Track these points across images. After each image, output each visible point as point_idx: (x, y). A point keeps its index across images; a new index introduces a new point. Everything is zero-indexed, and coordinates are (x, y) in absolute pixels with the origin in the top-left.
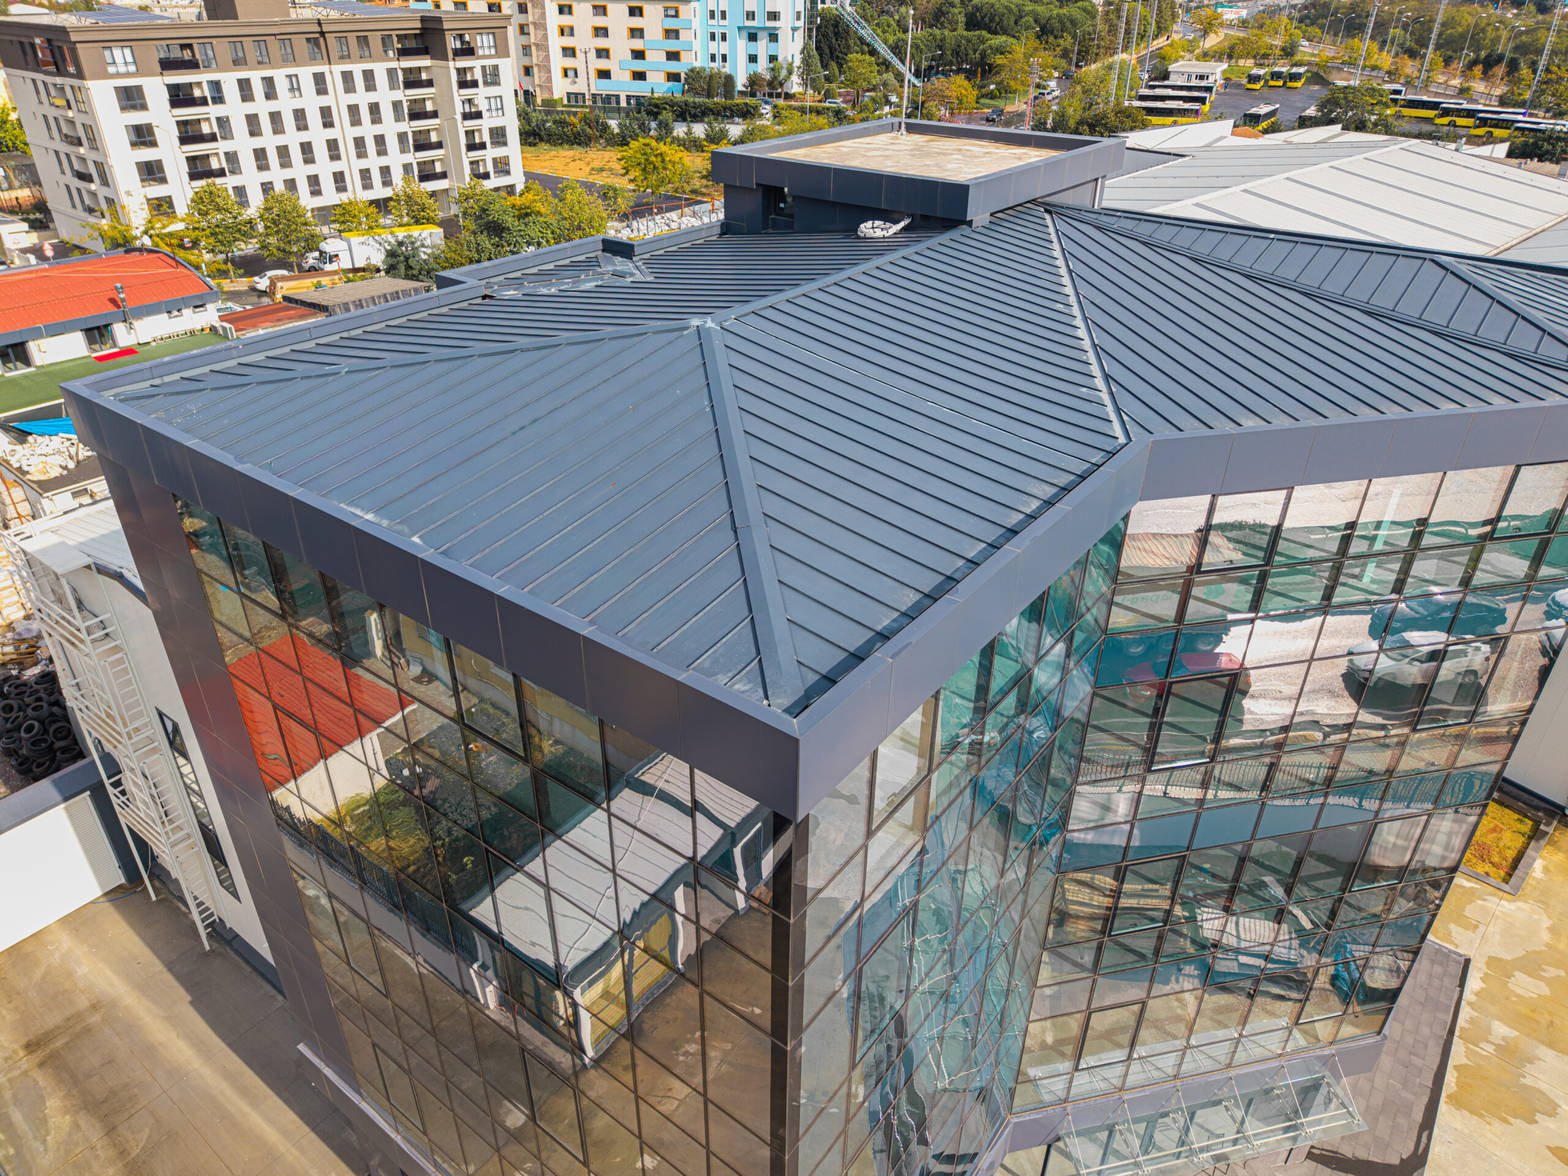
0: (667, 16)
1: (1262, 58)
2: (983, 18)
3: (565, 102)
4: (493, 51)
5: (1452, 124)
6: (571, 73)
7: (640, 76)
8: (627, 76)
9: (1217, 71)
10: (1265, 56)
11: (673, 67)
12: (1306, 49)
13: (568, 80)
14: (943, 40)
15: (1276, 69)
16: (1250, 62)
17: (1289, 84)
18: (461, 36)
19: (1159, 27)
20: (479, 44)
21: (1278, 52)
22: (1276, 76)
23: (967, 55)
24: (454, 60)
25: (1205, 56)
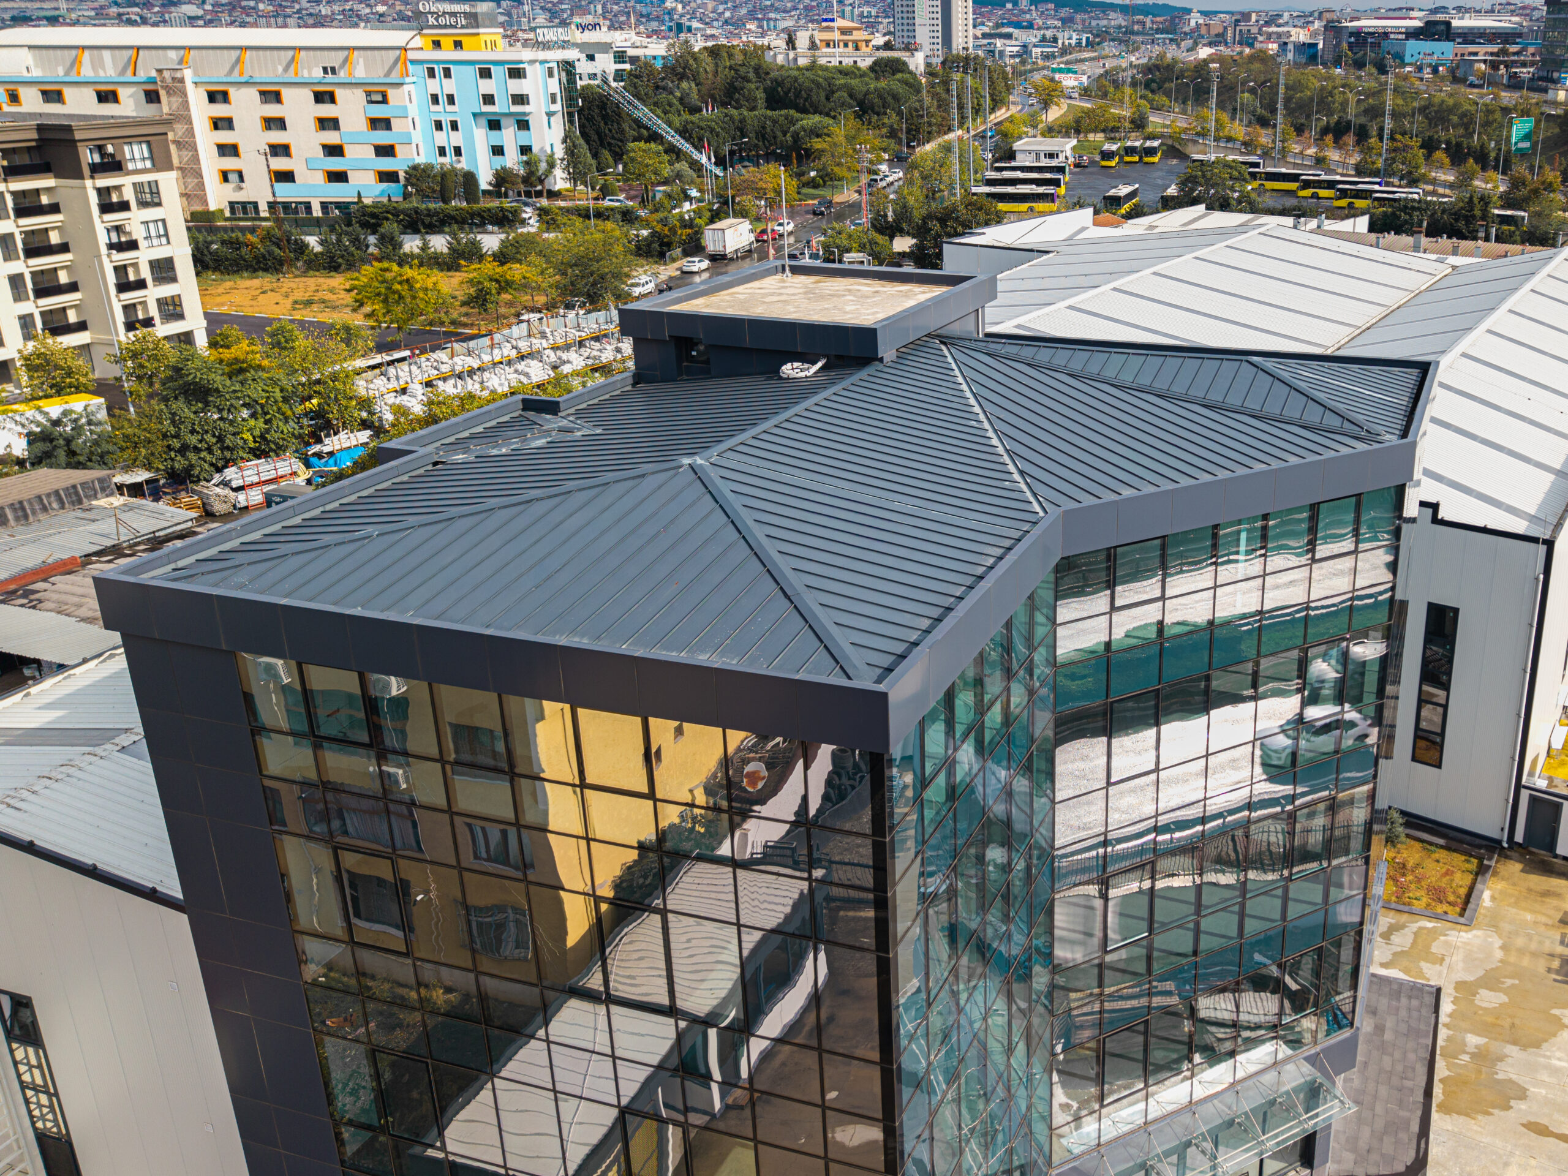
0: (371, 102)
1: (1111, 131)
2: (786, 93)
3: (227, 214)
4: (148, 164)
5: (1315, 196)
6: (233, 177)
7: (338, 177)
8: (320, 178)
9: (1067, 147)
10: (1114, 129)
11: (386, 164)
12: (1155, 120)
13: (229, 187)
14: (743, 121)
15: (1129, 144)
16: (1100, 137)
17: (1146, 159)
18: (101, 149)
19: (993, 100)
20: (128, 156)
21: (1127, 125)
22: (1130, 151)
23: (775, 137)
24: (92, 177)
25: (1050, 131)
